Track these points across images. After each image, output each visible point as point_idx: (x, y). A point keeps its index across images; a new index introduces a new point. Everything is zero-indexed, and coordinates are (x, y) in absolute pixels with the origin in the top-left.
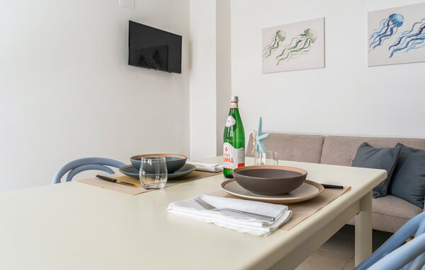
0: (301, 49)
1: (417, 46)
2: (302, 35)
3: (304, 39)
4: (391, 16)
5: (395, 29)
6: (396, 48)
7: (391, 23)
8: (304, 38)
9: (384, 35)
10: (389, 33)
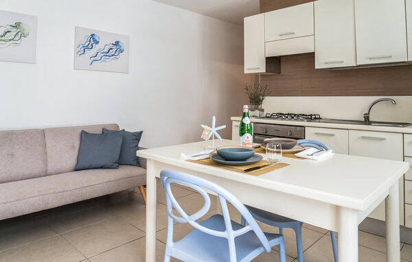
0: (10, 40)
1: (107, 60)
2: (11, 26)
3: (14, 31)
4: (92, 35)
5: (94, 45)
6: (94, 59)
7: (92, 40)
8: (15, 29)
9: (87, 47)
10: (90, 46)
